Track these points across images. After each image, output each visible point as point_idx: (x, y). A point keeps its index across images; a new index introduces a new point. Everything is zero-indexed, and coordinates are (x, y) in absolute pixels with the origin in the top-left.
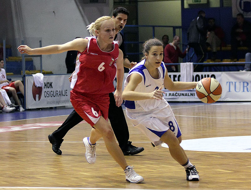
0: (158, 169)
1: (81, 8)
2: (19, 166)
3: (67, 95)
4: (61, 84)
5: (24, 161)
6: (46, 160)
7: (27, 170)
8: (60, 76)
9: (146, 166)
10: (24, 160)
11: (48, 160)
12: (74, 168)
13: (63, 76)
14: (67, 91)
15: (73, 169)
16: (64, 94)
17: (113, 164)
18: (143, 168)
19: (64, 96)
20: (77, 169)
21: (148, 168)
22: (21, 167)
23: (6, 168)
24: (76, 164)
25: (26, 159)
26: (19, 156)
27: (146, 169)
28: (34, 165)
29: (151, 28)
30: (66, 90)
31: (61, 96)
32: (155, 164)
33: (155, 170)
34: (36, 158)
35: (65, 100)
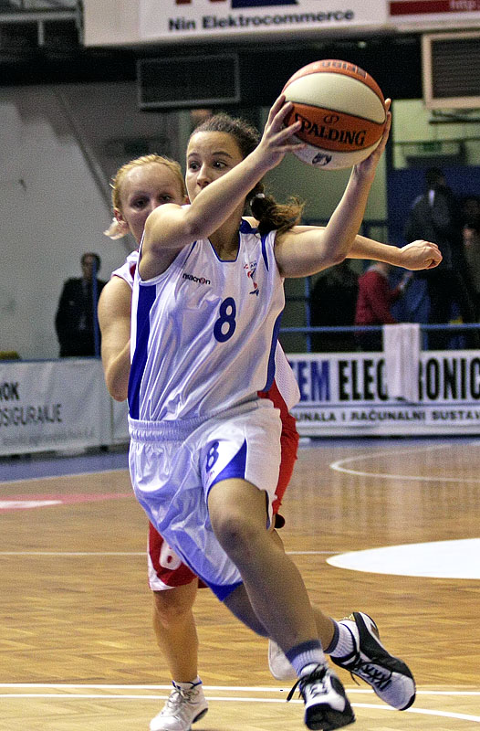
3: (59, 420)
4: (43, 390)
11: (7, 605)
13: (50, 365)
14: (60, 409)
16: (51, 415)
19: (52, 421)
24: (85, 618)
30: (59, 406)
31: (43, 422)
35: (56, 435)
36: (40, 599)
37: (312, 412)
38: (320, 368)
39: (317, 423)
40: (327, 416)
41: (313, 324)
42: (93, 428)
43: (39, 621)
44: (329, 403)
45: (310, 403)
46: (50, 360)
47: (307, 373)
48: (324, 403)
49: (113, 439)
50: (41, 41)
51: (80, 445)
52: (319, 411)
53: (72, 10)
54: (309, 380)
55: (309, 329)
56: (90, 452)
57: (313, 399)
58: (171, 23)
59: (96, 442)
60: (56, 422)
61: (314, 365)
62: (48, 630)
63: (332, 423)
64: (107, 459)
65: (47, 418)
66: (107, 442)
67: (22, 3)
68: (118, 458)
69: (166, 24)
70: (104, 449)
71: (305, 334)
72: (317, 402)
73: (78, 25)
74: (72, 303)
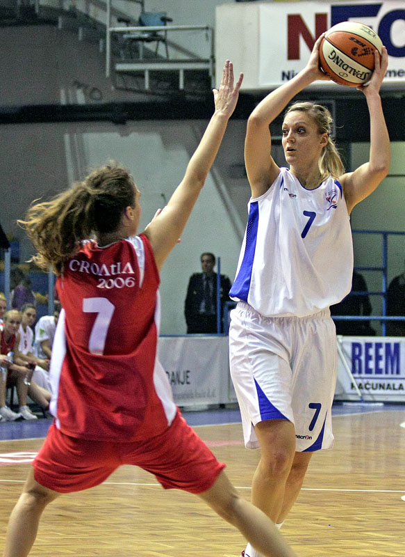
0: (399, 550)
1: (223, 187)
2: (86, 536)
3: (188, 383)
4: (177, 358)
5: (97, 525)
6: (146, 524)
7: (106, 547)
8: (174, 338)
9: (371, 543)
10: (96, 523)
11: (152, 524)
12: (211, 545)
13: (181, 340)
14: (189, 374)
15: (208, 547)
16: (182, 379)
17: (299, 537)
18: (365, 548)
19: (183, 383)
20: (218, 546)
21: (377, 547)
22: (90, 539)
23: (58, 540)
24: (214, 536)
25: (101, 522)
26: (85, 514)
27: (372, 551)
28: (120, 536)
29: (380, 237)
30: (188, 372)
31: (175, 384)
32: (392, 540)
33: (393, 552)
34: (124, 520)
35: (185, 394)
36: (177, 521)
37: (386, 382)
38: (392, 348)
39: (389, 392)
40: (397, 387)
41: (388, 314)
42: (214, 390)
43: (178, 538)
44: (398, 376)
45: (384, 375)
46: (181, 336)
47: (382, 352)
48: (395, 376)
49: (230, 399)
50: (181, 86)
51: (203, 403)
52: (391, 382)
53: (207, 61)
54: (384, 358)
55: (384, 317)
56: (211, 409)
57: (387, 373)
58: (284, 74)
59: (216, 401)
60: (185, 384)
61: (388, 345)
62: (186, 544)
63: (401, 392)
64: (224, 414)
65: (179, 381)
66: (225, 401)
67: (168, 56)
68: (232, 414)
69: (280, 75)
70: (222, 406)
71: (382, 322)
72: (389, 375)
73: (211, 74)
74: (195, 293)
